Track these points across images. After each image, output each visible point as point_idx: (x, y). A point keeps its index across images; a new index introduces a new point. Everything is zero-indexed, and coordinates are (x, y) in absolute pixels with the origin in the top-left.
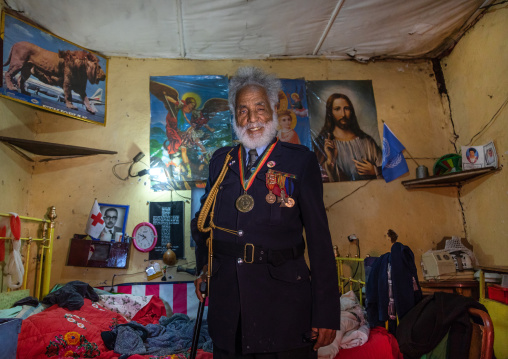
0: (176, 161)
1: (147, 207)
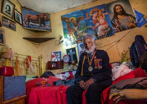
0: (71, 37)
1: (66, 51)
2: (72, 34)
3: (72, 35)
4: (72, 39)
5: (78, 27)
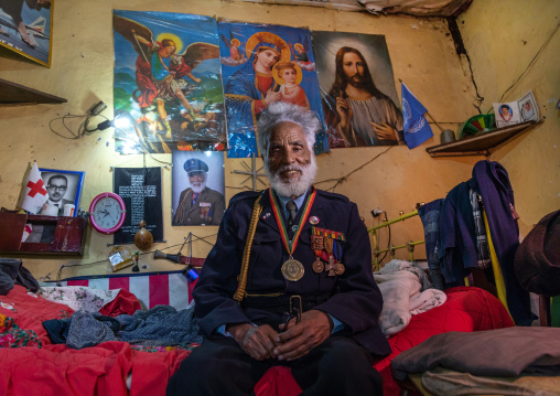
5: (190, 82)
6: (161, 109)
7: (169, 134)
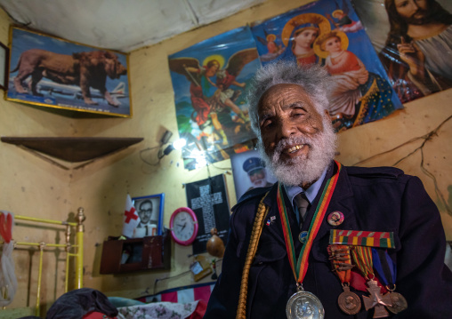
2: (210, 119)
3: (211, 124)
4: (210, 140)
6: (215, 121)
7: (225, 141)
